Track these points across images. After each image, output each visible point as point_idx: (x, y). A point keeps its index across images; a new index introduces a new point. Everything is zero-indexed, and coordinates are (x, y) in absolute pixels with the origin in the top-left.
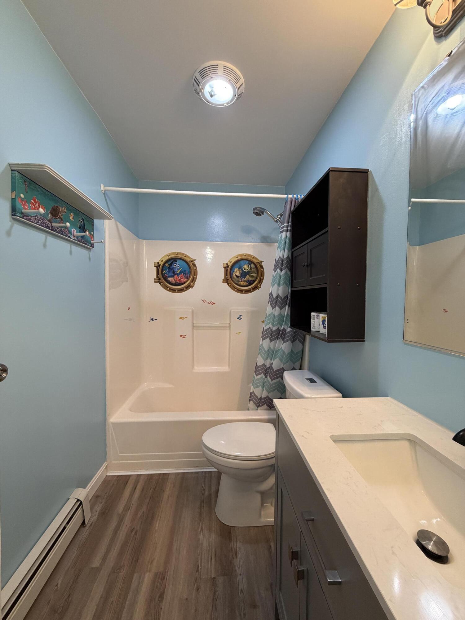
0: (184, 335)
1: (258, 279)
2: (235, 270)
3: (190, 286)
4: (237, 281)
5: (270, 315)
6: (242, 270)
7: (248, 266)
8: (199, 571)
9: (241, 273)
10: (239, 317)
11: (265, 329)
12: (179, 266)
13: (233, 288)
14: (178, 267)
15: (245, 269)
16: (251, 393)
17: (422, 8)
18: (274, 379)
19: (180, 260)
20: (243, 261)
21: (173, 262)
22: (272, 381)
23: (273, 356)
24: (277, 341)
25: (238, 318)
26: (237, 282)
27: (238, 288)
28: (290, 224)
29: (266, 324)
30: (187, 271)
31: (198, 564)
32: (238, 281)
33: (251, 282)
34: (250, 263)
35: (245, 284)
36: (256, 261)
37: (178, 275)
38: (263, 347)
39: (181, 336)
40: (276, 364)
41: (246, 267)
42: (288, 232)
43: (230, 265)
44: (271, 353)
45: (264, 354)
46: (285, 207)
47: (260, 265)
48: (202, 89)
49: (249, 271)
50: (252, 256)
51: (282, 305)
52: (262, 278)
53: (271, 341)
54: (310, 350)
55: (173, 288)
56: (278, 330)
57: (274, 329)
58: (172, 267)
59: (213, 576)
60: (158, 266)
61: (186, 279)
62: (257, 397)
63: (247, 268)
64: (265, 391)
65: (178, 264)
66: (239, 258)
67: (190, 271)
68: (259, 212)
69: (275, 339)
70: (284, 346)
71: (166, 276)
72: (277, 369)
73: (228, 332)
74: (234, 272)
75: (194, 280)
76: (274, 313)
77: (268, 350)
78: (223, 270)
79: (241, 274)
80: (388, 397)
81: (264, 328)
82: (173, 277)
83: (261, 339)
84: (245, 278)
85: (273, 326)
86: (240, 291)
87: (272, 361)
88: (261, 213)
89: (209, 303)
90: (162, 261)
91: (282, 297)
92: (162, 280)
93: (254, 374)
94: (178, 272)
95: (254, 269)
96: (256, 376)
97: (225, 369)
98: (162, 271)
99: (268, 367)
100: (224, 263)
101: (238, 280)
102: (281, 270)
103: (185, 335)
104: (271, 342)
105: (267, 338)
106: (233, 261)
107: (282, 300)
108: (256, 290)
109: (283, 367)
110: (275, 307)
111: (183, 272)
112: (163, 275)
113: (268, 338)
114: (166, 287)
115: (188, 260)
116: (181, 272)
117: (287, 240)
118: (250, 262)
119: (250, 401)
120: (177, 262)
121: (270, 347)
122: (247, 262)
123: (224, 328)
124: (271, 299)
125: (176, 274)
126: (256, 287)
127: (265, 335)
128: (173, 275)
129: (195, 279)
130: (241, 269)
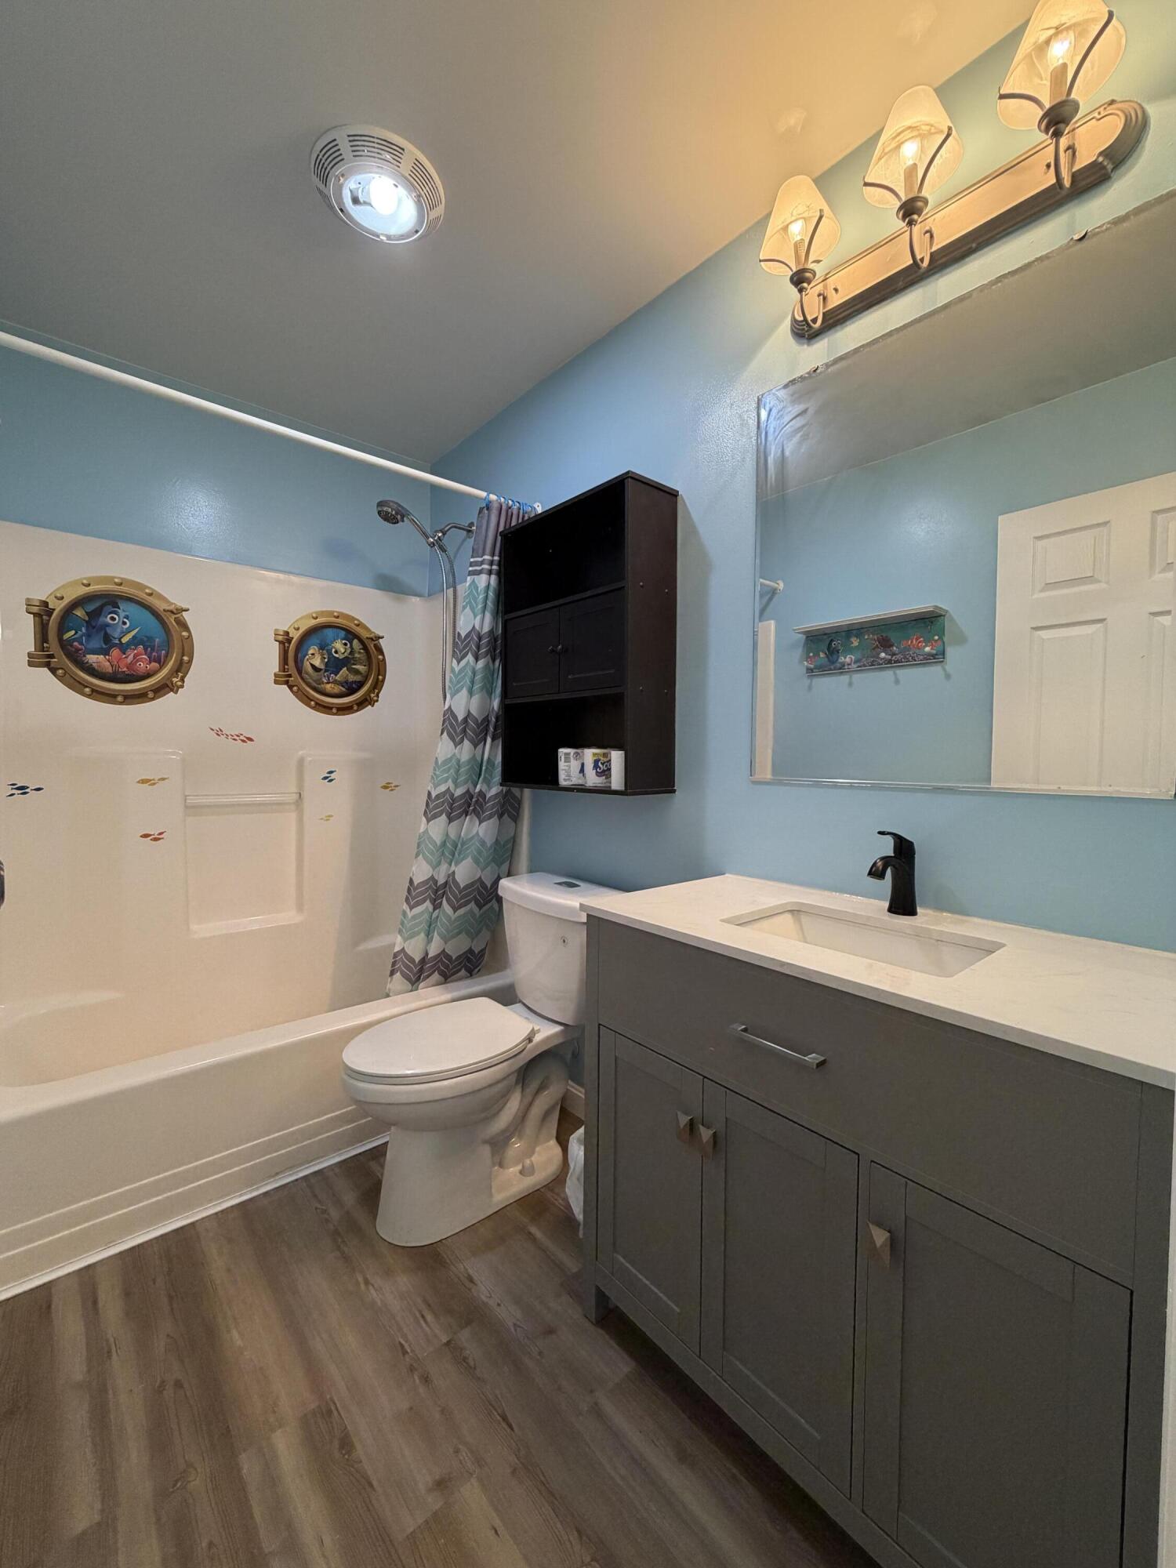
0: (155, 832)
1: (370, 681)
2: (310, 652)
3: (170, 685)
4: (314, 681)
5: (446, 762)
6: (330, 653)
7: (345, 644)
8: (409, 1351)
9: (326, 660)
10: (328, 775)
11: (434, 795)
12: (125, 620)
13: (306, 699)
14: (123, 623)
15: (336, 652)
16: (395, 955)
17: (795, 290)
18: (460, 907)
19: (133, 604)
20: (330, 629)
21: (101, 608)
22: (455, 912)
23: (456, 854)
24: (465, 820)
25: (325, 778)
26: (314, 684)
27: (318, 699)
28: (496, 558)
29: (436, 782)
30: (157, 640)
31: (400, 1343)
32: (320, 682)
33: (354, 686)
34: (351, 637)
35: (337, 689)
36: (364, 634)
37: (123, 648)
38: (430, 838)
39: (146, 836)
40: (464, 872)
41: (339, 647)
42: (493, 577)
43: (296, 636)
44: (451, 850)
45: (432, 854)
46: (478, 517)
47: (375, 646)
48: (343, 175)
49: (346, 657)
50: (354, 619)
51: (477, 736)
52: (380, 677)
53: (450, 820)
54: (531, 835)
55: (110, 689)
56: (468, 794)
57: (459, 792)
58: (99, 623)
59: (444, 1339)
60: (42, 613)
61: (155, 665)
62: (412, 960)
63: (343, 651)
64: (436, 937)
65: (122, 614)
66: (319, 620)
67: (168, 643)
68: (391, 515)
69: (459, 817)
70: (480, 830)
71: (78, 650)
72: (467, 883)
73: (293, 816)
74: (307, 657)
75: (182, 668)
76: (459, 757)
77: (444, 844)
78: (275, 649)
79: (327, 664)
80: (724, 874)
81: (429, 794)
82: (106, 652)
83: (424, 819)
84: (336, 675)
85: (457, 786)
86: (326, 709)
87: (453, 868)
88: (399, 517)
89: (235, 737)
90: (62, 598)
91: (477, 717)
92: (61, 659)
93: (405, 907)
94: (125, 640)
95: (360, 653)
96: (411, 908)
97: (289, 916)
98: (62, 629)
99: (442, 882)
100: (276, 630)
101: (319, 678)
102: (477, 659)
103: (161, 834)
104: (449, 823)
105: (441, 815)
106: (305, 626)
107: (478, 726)
108: (366, 706)
109: (480, 878)
110: (462, 741)
111: (141, 642)
112: (64, 645)
113: (444, 815)
114: (77, 686)
115: (160, 606)
116: (135, 641)
117: (491, 594)
118: (350, 635)
119: (392, 973)
120: (119, 608)
121: (447, 835)
122: (343, 633)
123: (278, 806)
124: (451, 724)
125: (115, 645)
126: (366, 700)
127: (436, 807)
128: (104, 646)
129: (185, 665)
130: (327, 651)
